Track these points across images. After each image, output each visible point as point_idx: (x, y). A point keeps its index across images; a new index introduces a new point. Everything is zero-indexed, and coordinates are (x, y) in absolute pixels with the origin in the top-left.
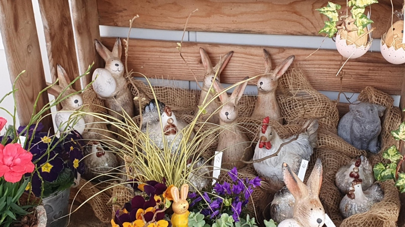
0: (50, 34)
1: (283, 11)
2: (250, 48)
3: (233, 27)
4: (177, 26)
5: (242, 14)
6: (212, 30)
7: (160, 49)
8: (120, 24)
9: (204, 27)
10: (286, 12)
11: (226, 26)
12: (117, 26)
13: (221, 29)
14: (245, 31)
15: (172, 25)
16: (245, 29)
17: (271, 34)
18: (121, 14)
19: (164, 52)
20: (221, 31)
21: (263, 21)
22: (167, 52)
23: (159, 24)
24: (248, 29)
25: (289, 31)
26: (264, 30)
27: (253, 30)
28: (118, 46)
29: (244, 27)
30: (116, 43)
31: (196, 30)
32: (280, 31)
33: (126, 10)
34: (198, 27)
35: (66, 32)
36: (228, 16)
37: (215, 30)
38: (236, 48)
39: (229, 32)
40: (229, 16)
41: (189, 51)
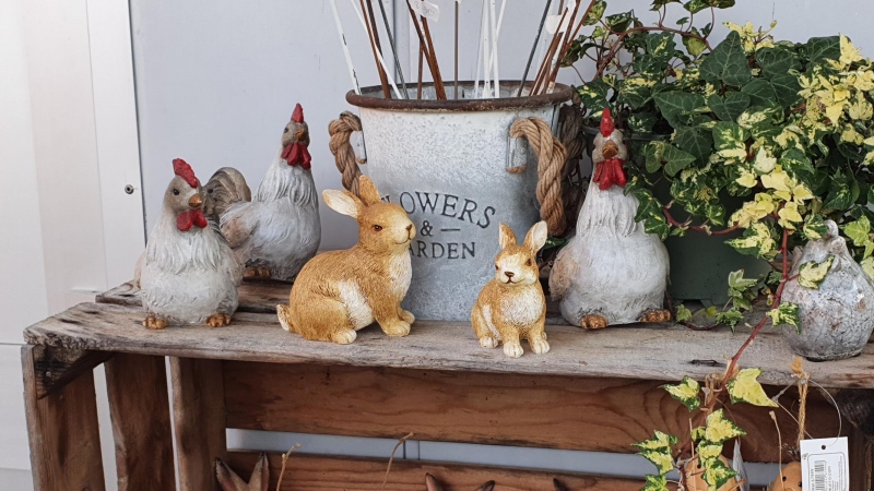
0: (128, 460)
1: (587, 405)
2: (527, 475)
3: (491, 432)
4: (381, 429)
5: (508, 407)
6: (449, 437)
7: (346, 475)
8: (267, 425)
9: (434, 432)
10: (594, 408)
11: (477, 430)
12: (262, 429)
13: (468, 437)
14: (516, 441)
15: (371, 428)
16: (516, 438)
17: (566, 449)
18: (270, 406)
19: (354, 482)
20: (469, 439)
21: (550, 423)
22: (359, 482)
23: (345, 426)
24: (522, 438)
25: (602, 444)
26: (553, 441)
27: (531, 440)
28: (262, 471)
29: (512, 434)
30: (259, 466)
31: (418, 438)
32: (584, 443)
33: (279, 398)
34: (422, 431)
35: (159, 453)
36: (480, 411)
37: (457, 438)
38: (498, 475)
39: (484, 442)
40: (482, 411)
41: (405, 479)
